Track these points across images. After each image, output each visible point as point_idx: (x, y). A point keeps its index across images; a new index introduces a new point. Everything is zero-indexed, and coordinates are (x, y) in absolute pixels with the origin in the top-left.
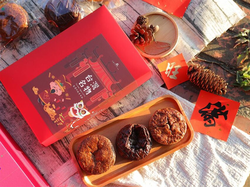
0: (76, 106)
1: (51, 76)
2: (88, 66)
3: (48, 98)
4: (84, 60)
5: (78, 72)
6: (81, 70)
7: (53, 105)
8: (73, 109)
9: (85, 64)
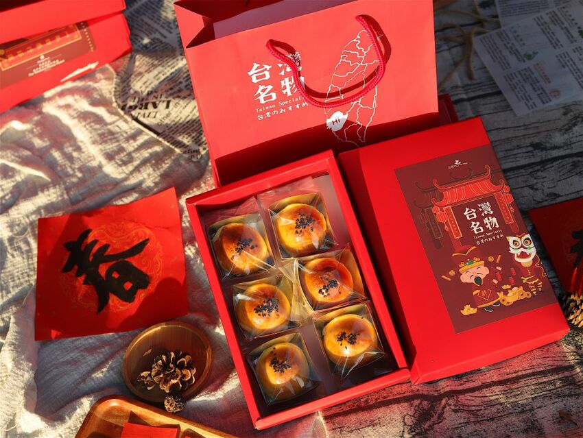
0: (515, 250)
1: (449, 276)
2: (448, 209)
3: (488, 293)
4: (434, 212)
5: (453, 228)
6: (451, 223)
7: (505, 287)
8: (518, 257)
9: (442, 213)
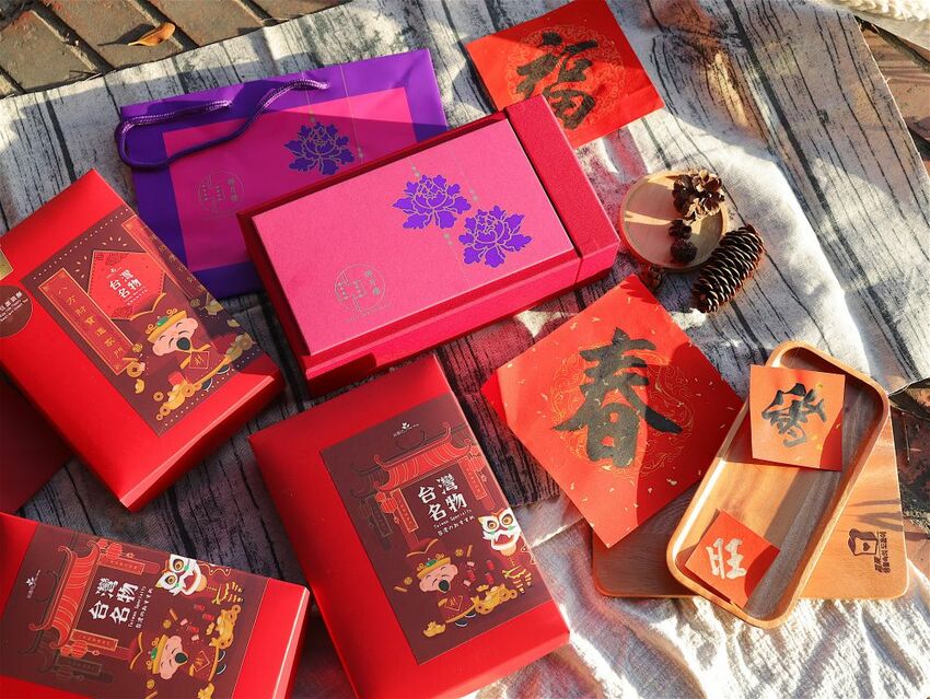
0: (177, 588)
1: (152, 691)
2: (76, 635)
4: (67, 655)
5: (100, 644)
6: (93, 643)
7: (209, 632)
8: (187, 589)
9: (75, 646)
